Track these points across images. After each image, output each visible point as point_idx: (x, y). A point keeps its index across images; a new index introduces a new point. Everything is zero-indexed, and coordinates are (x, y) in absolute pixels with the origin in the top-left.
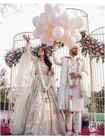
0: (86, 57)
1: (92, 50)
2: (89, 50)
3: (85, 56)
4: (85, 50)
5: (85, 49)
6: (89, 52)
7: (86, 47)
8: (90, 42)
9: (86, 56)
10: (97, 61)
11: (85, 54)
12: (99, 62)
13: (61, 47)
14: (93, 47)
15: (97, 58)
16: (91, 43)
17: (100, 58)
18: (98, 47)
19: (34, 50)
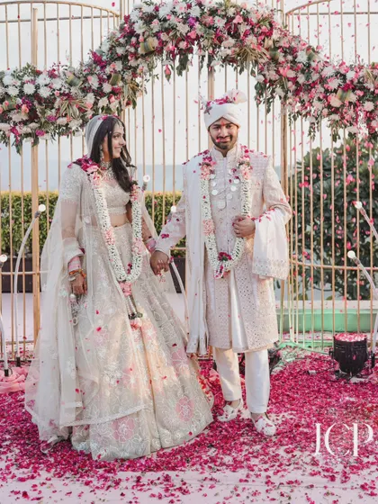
0: (271, 112)
1: (294, 87)
2: (283, 87)
3: (268, 111)
4: (268, 85)
5: (270, 81)
6: (283, 94)
7: (272, 75)
8: (290, 58)
9: (271, 108)
10: (310, 132)
11: (268, 102)
12: (317, 134)
13: (174, 73)
14: (302, 79)
15: (314, 120)
16: (294, 62)
17: (325, 122)
18: (323, 80)
19: (67, 86)
